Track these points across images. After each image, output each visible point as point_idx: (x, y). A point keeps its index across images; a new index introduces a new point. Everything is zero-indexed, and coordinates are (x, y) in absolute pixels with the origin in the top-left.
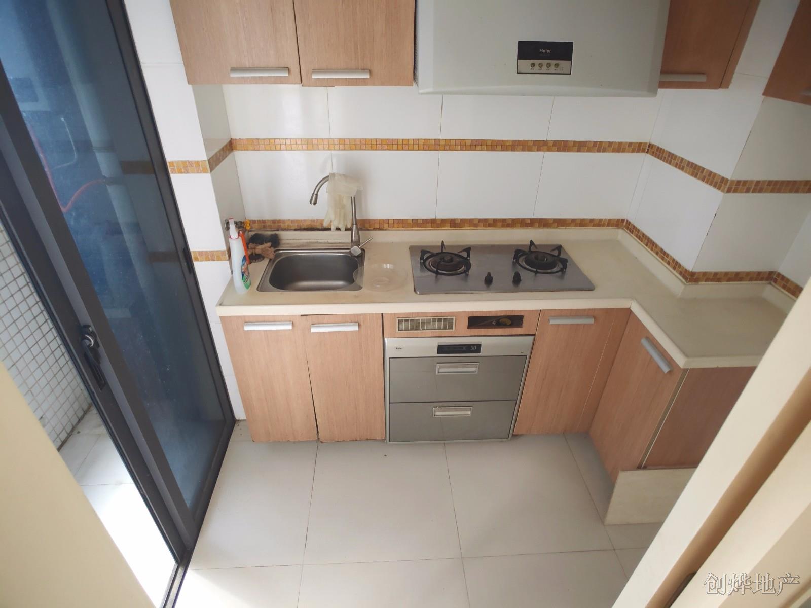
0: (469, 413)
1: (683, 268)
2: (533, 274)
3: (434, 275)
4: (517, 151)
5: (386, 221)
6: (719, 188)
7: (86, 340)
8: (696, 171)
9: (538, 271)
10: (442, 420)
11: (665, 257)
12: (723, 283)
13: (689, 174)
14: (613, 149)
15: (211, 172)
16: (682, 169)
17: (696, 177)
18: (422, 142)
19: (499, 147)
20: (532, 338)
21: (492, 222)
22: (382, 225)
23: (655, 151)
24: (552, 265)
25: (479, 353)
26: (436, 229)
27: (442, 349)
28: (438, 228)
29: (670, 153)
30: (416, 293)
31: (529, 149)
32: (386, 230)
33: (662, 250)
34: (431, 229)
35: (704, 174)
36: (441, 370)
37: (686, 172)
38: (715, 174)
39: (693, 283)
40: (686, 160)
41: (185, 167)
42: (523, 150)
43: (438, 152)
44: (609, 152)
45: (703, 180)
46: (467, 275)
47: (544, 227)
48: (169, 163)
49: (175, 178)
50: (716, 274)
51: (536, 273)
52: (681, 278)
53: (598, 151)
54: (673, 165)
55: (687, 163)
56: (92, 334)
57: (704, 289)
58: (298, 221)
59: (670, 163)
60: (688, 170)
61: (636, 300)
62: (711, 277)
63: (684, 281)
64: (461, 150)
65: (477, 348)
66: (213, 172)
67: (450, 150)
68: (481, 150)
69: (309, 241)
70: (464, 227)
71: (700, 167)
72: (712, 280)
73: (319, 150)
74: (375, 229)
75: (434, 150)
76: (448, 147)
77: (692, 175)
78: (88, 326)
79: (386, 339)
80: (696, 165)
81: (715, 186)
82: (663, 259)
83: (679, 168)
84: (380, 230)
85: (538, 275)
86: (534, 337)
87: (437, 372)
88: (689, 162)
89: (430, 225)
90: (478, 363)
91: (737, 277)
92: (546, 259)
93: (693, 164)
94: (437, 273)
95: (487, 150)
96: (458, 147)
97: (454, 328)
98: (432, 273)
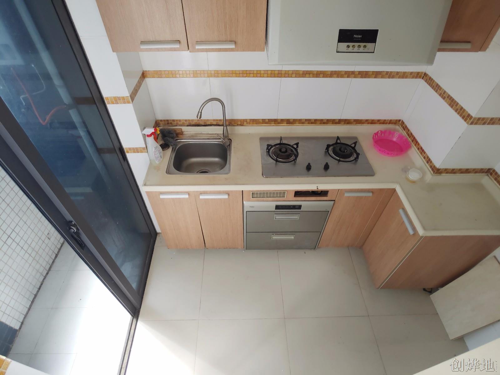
0: (293, 237)
1: (433, 164)
2: (337, 161)
3: (275, 162)
4: (333, 77)
5: (245, 120)
6: (465, 120)
7: (71, 230)
8: (452, 103)
9: (341, 159)
10: (276, 240)
11: (423, 153)
12: (457, 174)
13: (447, 103)
14: (399, 76)
15: (132, 102)
16: (444, 98)
17: (452, 107)
18: (269, 72)
19: (322, 75)
20: (333, 202)
21: (314, 121)
22: (242, 123)
23: (428, 79)
24: (350, 155)
25: (300, 209)
26: (277, 125)
27: (277, 207)
28: (279, 125)
29: (438, 84)
30: (264, 177)
31: (342, 76)
32: (245, 126)
33: (421, 148)
34: (274, 125)
35: (457, 107)
36: (277, 217)
37: (446, 101)
38: (464, 110)
39: (438, 174)
40: (447, 93)
41: (116, 101)
42: (338, 77)
43: (280, 78)
44: (396, 78)
45: (456, 111)
46: (295, 162)
47: (347, 124)
48: (105, 98)
49: (109, 107)
50: (453, 170)
51: (339, 161)
52: (430, 169)
53: (389, 78)
54: (438, 94)
55: (447, 95)
56: (74, 225)
57: (444, 178)
58: (189, 120)
59: (436, 91)
60: (448, 101)
61: (400, 184)
62: (450, 171)
63: (432, 172)
64: (295, 77)
65: (299, 207)
66: (134, 101)
67: (288, 77)
68: (309, 77)
69: (196, 132)
70: (295, 124)
71: (456, 101)
72: (450, 173)
73: (201, 77)
74: (238, 125)
75: (278, 77)
76: (287, 75)
77: (450, 105)
78: (72, 222)
79: (244, 202)
80: (453, 99)
81: (463, 118)
82: (421, 153)
83: (442, 97)
84: (241, 126)
85: (340, 162)
86: (334, 202)
87: (275, 218)
88: (449, 96)
89: (274, 122)
90: (299, 215)
91: (467, 171)
92: (346, 150)
93: (451, 97)
94: (277, 161)
95: (313, 77)
96: (294, 75)
97: (286, 196)
98: (273, 161)
